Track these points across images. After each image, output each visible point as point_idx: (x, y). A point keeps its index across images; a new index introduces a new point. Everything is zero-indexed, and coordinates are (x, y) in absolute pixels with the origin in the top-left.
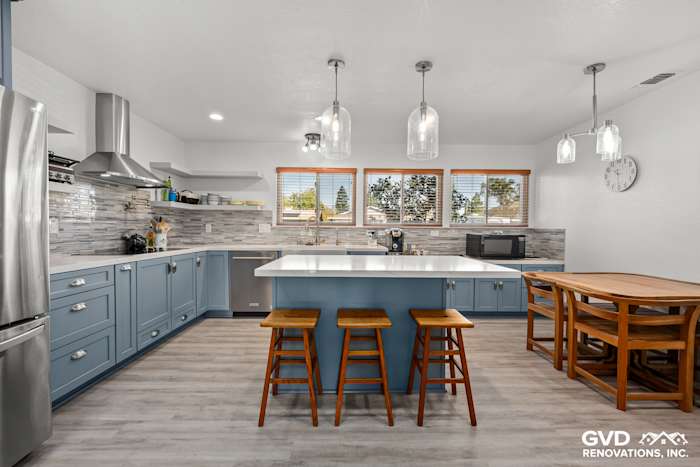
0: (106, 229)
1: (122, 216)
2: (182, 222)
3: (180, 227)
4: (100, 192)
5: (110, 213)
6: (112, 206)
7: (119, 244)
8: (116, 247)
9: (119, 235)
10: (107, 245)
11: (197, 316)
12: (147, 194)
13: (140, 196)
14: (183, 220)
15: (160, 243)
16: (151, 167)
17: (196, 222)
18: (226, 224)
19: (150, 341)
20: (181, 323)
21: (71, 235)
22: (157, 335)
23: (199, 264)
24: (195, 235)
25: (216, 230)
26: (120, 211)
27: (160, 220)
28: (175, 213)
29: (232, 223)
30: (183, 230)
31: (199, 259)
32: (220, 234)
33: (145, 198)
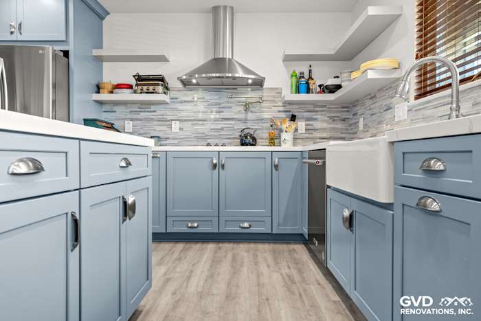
0: (222, 129)
1: (242, 116)
2: (344, 120)
3: (339, 125)
4: (217, 97)
5: (226, 114)
6: (230, 107)
9: (238, 134)
11: (274, 232)
12: (278, 91)
13: (266, 95)
14: (348, 117)
15: (282, 143)
16: (283, 61)
17: (355, 117)
18: (372, 115)
19: (184, 229)
20: (236, 229)
21: (190, 134)
22: (195, 227)
23: (276, 167)
24: (355, 136)
25: (365, 125)
26: (239, 111)
27: (293, 118)
28: (328, 108)
29: (376, 111)
30: (347, 129)
31: (277, 160)
32: (368, 131)
33: (274, 97)
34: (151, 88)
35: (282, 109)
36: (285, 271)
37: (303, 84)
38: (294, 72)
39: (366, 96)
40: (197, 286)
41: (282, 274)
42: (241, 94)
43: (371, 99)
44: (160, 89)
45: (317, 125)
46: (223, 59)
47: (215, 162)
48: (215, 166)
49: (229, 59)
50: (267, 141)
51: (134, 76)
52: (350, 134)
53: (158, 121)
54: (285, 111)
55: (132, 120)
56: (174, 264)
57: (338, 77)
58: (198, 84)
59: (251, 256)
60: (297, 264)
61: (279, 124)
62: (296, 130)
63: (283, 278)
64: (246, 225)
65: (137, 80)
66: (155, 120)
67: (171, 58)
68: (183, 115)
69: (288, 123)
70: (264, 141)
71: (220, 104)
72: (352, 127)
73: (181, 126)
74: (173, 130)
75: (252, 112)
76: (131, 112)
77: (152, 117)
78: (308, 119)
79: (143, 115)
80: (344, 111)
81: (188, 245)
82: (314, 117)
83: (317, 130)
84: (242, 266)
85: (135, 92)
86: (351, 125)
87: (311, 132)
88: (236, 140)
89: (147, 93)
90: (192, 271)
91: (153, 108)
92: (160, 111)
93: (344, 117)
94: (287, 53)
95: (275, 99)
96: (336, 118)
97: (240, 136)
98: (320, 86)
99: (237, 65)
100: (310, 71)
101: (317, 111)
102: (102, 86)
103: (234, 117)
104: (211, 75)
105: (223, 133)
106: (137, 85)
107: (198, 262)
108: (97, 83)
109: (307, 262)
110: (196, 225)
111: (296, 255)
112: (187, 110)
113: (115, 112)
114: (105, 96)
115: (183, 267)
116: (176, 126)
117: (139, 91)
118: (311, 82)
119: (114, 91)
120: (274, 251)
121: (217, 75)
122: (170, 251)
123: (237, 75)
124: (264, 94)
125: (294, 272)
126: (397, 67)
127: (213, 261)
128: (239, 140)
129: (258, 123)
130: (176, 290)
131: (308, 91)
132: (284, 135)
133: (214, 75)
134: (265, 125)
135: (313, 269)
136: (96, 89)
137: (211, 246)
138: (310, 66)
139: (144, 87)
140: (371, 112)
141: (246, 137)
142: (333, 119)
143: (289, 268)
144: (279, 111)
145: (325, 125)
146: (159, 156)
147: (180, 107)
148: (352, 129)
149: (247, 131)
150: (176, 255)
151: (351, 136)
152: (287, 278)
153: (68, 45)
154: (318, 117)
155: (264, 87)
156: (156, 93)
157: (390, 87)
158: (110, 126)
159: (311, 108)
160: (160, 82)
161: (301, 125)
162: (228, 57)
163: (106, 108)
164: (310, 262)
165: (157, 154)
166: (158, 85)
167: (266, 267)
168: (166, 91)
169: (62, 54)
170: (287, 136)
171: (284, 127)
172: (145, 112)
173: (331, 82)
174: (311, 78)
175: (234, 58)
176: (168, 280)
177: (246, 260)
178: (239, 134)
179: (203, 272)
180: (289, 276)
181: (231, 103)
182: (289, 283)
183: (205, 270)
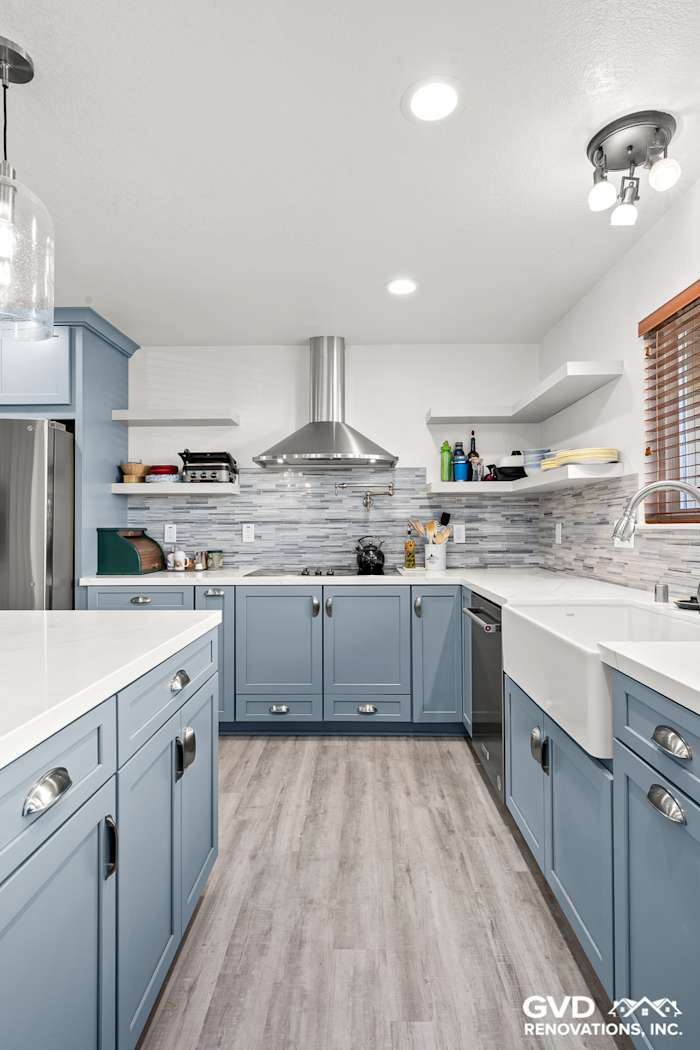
0: (327, 537)
1: (360, 515)
2: (530, 521)
3: (522, 530)
4: (318, 484)
5: (333, 512)
6: (340, 501)
7: (351, 560)
8: (345, 563)
9: (353, 545)
10: (330, 560)
11: (415, 721)
12: (420, 474)
13: (399, 479)
14: (536, 515)
15: (427, 562)
16: (428, 424)
17: (549, 519)
18: (576, 524)
19: (265, 717)
20: (353, 716)
21: (272, 544)
22: (284, 713)
23: (418, 610)
24: (548, 549)
25: (565, 538)
26: (356, 507)
27: (445, 519)
28: (505, 501)
29: (582, 518)
30: (535, 537)
31: (419, 600)
32: (570, 549)
33: (412, 482)
34: (209, 474)
35: (426, 502)
36: (436, 803)
37: (461, 464)
38: (446, 443)
39: (566, 489)
40: (291, 840)
41: (430, 811)
42: (359, 478)
43: (574, 496)
44: (224, 475)
45: (485, 529)
46: (329, 424)
47: (315, 601)
48: (316, 609)
49: (338, 423)
50: (403, 556)
51: (180, 454)
52: (541, 544)
53: (219, 524)
54: (431, 507)
55: (176, 522)
56: (251, 789)
57: (518, 453)
58: (286, 463)
59: (378, 769)
60: (455, 785)
61: (422, 529)
62: (451, 538)
63: (434, 821)
64: (369, 708)
65: (185, 460)
66: (214, 523)
67: (242, 422)
68: (261, 513)
69: (437, 527)
70: (397, 556)
71: (322, 495)
72: (544, 534)
73: (259, 533)
74: (245, 540)
75: (376, 508)
76: (174, 509)
77: (210, 517)
78: (469, 520)
79: (195, 514)
80: (530, 506)
81: (272, 744)
82: (480, 516)
83: (486, 537)
84: (363, 792)
85: (182, 480)
86: (542, 530)
87: (473, 540)
88: (348, 555)
89: (201, 481)
90: (280, 805)
91: (211, 502)
92: (223, 508)
93: (531, 515)
94: (433, 415)
95: (416, 487)
96: (516, 518)
97: (358, 549)
98: (490, 467)
99: (350, 436)
100: (473, 440)
101: (486, 507)
102: (126, 469)
103: (345, 516)
104: (308, 456)
105: (327, 543)
106: (186, 468)
107: (290, 783)
108: (119, 464)
109: (472, 782)
110: (284, 709)
111: (453, 768)
112: (268, 506)
113: (148, 508)
114: (131, 487)
115: (266, 794)
116: (249, 532)
117: (189, 479)
118: (474, 459)
119: (148, 477)
120: (416, 757)
121: (319, 456)
122: (242, 756)
123: (350, 456)
124: (396, 479)
125: (452, 808)
126: (616, 460)
127: (314, 781)
128: (356, 556)
129: (387, 527)
130: (256, 849)
131: (470, 477)
132: (430, 549)
133: (313, 456)
134: (399, 530)
135: (482, 799)
136: (116, 474)
137: (310, 745)
138: (473, 433)
139: (197, 472)
140: (573, 518)
141: (367, 553)
142: (513, 520)
143: (443, 797)
144: (421, 507)
145: (498, 530)
146: (222, 593)
147: (256, 500)
148: (543, 537)
149: (368, 541)
150: (252, 768)
151: (542, 548)
152: (439, 821)
153: (74, 410)
154: (486, 516)
155: (397, 466)
156: (217, 481)
157: (605, 488)
158: (139, 534)
159: (475, 501)
160: (224, 464)
161: (459, 529)
162: (335, 420)
163: (131, 503)
164: (476, 783)
165: (219, 590)
166: (220, 468)
167: (403, 795)
168: (233, 475)
169: (63, 427)
170: (436, 551)
171: (430, 535)
172: (197, 508)
173: (508, 461)
174: (473, 453)
175: (347, 422)
176: (243, 825)
177: (370, 778)
178: (356, 545)
179: (298, 806)
180: (442, 816)
181: (342, 493)
182: (444, 831)
183: (303, 802)
